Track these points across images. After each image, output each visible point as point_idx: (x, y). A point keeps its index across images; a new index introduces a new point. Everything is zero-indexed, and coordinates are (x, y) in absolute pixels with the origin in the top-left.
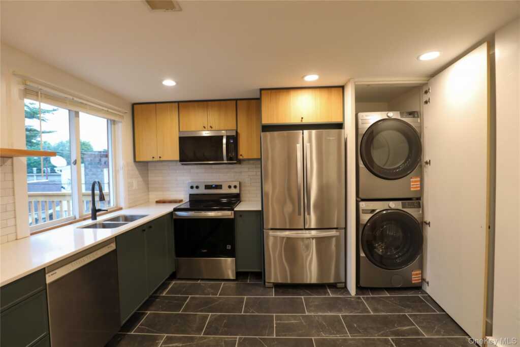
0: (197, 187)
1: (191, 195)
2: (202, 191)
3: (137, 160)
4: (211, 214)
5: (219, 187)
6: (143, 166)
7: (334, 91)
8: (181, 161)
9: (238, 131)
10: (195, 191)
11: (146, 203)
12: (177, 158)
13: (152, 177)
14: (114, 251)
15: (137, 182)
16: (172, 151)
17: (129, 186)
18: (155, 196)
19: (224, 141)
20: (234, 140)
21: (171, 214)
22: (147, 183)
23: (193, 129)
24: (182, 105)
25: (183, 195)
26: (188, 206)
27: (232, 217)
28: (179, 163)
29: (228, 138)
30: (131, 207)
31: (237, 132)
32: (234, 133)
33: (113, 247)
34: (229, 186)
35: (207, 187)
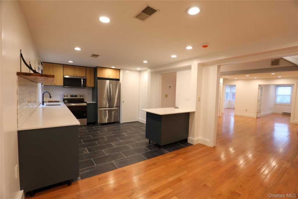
0: (67, 96)
1: (64, 99)
2: (69, 97)
5: (76, 96)
7: (117, 70)
9: (87, 78)
10: (66, 98)
12: (62, 85)
16: (61, 82)
19: (82, 80)
20: (85, 80)
23: (69, 75)
24: (64, 66)
27: (86, 105)
28: (63, 87)
32: (85, 78)
34: (80, 96)
35: (71, 96)
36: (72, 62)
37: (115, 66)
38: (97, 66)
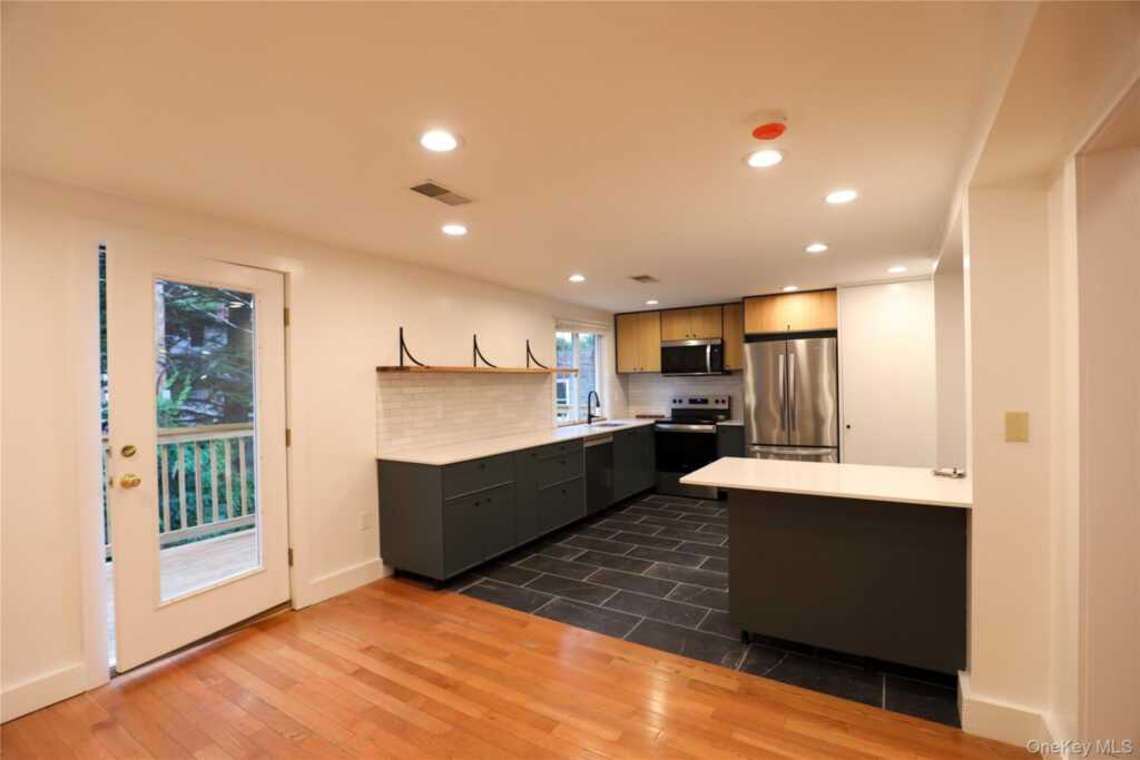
0: (680, 401)
1: (673, 410)
2: (686, 405)
3: (620, 370)
4: (695, 427)
5: (705, 401)
6: (623, 377)
7: (827, 295)
8: (662, 372)
9: (725, 339)
10: (678, 406)
11: (628, 417)
12: (658, 367)
13: (633, 390)
14: (612, 443)
15: (619, 392)
16: (655, 363)
17: (612, 397)
18: (634, 410)
19: (708, 350)
20: (719, 351)
21: (652, 426)
22: (627, 396)
23: (676, 338)
24: (664, 314)
25: (664, 410)
26: (670, 419)
27: (714, 431)
28: (661, 375)
29: (713, 347)
30: (615, 418)
31: (722, 341)
32: (719, 342)
33: (611, 439)
34: (717, 402)
35: (692, 401)
36: (655, 302)
37: (795, 285)
38: (744, 295)
